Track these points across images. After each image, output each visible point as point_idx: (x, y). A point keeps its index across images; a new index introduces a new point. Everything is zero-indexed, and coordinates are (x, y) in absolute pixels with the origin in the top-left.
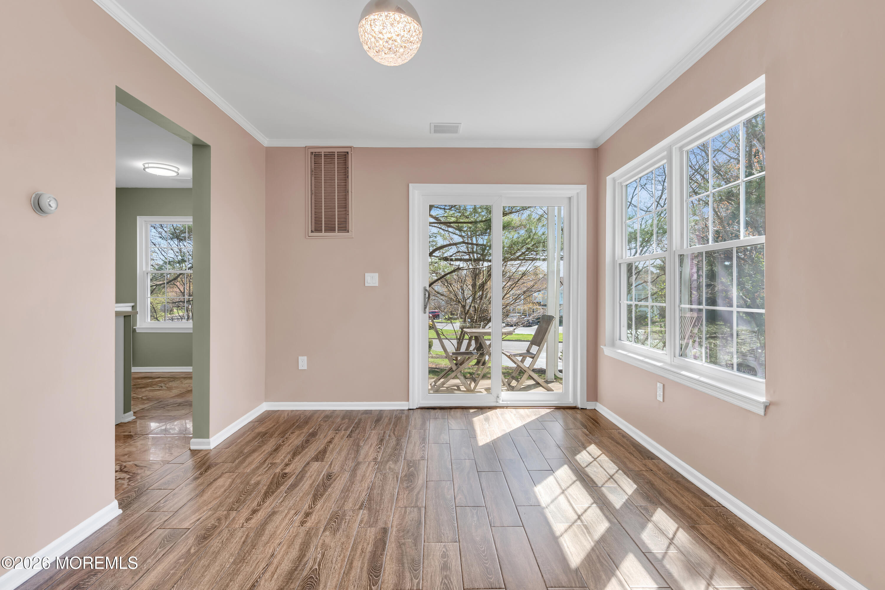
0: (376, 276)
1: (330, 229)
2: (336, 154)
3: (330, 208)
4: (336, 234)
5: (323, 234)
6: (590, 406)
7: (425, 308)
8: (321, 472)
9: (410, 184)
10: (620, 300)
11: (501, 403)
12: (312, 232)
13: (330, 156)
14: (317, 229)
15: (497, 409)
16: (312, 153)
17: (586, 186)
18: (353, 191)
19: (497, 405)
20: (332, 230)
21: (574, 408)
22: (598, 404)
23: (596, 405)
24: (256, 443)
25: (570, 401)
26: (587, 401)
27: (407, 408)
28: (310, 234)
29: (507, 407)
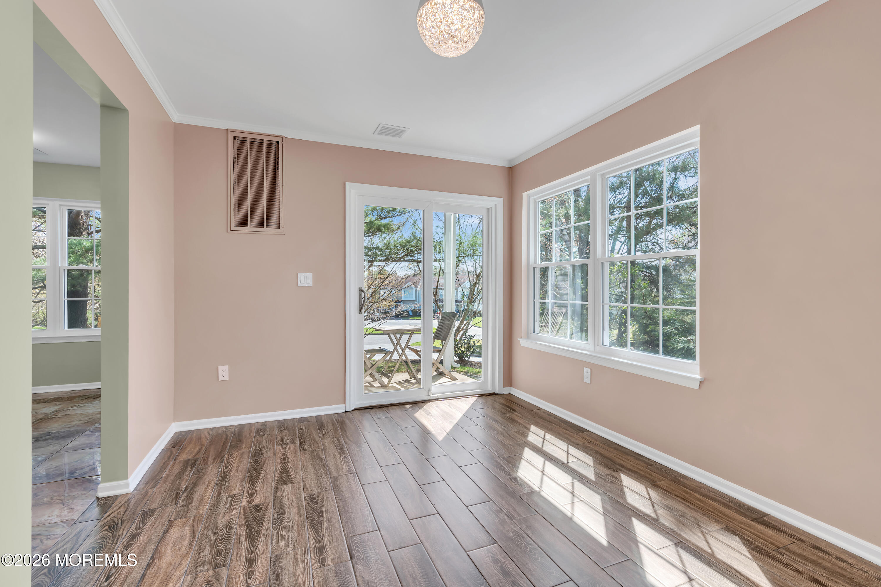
0: (310, 275)
1: (258, 223)
2: (265, 142)
3: (257, 199)
4: (265, 229)
5: (249, 228)
6: (506, 391)
7: (361, 309)
8: (300, 496)
9: (347, 183)
10: (534, 299)
11: (433, 396)
12: (235, 225)
13: (257, 143)
14: (241, 222)
15: (429, 402)
16: (235, 137)
17: (502, 199)
18: (284, 185)
19: (429, 398)
20: (260, 224)
21: (493, 394)
22: (512, 388)
23: (511, 390)
24: (191, 474)
25: (489, 389)
26: (504, 387)
27: (344, 411)
28: (233, 228)
29: (438, 399)
